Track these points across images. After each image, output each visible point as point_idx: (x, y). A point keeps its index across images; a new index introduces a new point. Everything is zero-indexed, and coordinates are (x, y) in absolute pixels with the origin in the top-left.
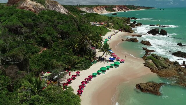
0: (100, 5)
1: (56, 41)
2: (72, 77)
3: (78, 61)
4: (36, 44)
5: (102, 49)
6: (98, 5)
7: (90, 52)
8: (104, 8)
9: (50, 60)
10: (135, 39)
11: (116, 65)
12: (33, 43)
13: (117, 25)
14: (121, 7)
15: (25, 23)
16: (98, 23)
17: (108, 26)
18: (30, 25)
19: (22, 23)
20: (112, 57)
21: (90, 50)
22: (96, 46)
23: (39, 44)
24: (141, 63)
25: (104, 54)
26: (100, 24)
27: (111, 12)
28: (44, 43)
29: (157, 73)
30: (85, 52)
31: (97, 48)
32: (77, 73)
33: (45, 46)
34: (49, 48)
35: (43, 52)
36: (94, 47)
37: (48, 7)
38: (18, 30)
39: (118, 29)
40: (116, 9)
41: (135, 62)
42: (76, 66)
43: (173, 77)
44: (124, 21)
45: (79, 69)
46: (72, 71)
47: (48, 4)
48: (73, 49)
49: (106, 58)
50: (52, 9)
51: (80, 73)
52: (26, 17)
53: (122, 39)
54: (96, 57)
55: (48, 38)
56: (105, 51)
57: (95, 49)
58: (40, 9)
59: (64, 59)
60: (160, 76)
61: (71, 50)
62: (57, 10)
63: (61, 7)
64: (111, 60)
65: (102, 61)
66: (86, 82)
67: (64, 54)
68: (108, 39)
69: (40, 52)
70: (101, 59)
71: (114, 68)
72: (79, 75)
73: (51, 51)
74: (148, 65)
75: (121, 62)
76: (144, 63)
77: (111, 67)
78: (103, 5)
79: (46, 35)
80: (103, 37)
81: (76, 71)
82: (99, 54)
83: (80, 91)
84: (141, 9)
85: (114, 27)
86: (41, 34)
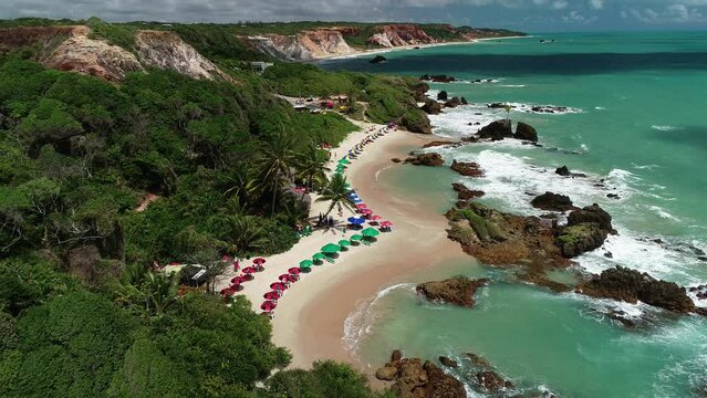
0: (326, 24)
1: (185, 172)
2: (244, 274)
3: (259, 230)
4: (126, 182)
5: (326, 193)
6: (319, 24)
7: (291, 204)
8: (341, 38)
9: (178, 230)
10: (435, 156)
11: (369, 239)
12: (115, 181)
13: (379, 106)
14: (403, 32)
15: (86, 119)
16: (316, 100)
17: (351, 111)
18: (105, 126)
19: (80, 120)
20: (357, 216)
21: (292, 197)
22: (311, 182)
23: (135, 183)
24: (438, 231)
25: (332, 207)
26: (324, 105)
27: (365, 50)
28: (150, 180)
29: (476, 254)
30: (277, 203)
31: (315, 189)
32: (256, 262)
33: (153, 189)
34: (166, 194)
35: (149, 207)
36: (304, 186)
37: (147, 57)
38: (70, 142)
39: (385, 123)
40: (383, 38)
41: (422, 227)
42: (253, 244)
43: (518, 263)
44: (408, 90)
45: (261, 253)
46: (241, 257)
47: (145, 46)
48: (242, 194)
49: (340, 219)
50: (159, 62)
51: (264, 261)
52: (86, 97)
53: (394, 157)
54: (310, 216)
55: (163, 164)
56: (336, 200)
57: (306, 192)
58: (121, 65)
59: (216, 226)
60: (483, 261)
61: (235, 199)
62: (177, 64)
63: (188, 53)
64: (354, 225)
65: (328, 228)
66: (283, 287)
67: (215, 211)
68: (347, 158)
69: (139, 206)
70: (325, 223)
71: (363, 246)
72: (261, 269)
73: (175, 203)
74: (456, 235)
75: (383, 230)
76: (447, 231)
77: (353, 244)
78: (338, 24)
79: (155, 154)
80: (333, 151)
81: (253, 259)
82: (318, 207)
83: (269, 305)
84: (475, 37)
85: (372, 115)
86: (140, 151)
